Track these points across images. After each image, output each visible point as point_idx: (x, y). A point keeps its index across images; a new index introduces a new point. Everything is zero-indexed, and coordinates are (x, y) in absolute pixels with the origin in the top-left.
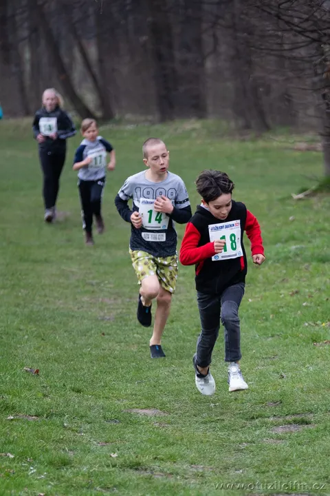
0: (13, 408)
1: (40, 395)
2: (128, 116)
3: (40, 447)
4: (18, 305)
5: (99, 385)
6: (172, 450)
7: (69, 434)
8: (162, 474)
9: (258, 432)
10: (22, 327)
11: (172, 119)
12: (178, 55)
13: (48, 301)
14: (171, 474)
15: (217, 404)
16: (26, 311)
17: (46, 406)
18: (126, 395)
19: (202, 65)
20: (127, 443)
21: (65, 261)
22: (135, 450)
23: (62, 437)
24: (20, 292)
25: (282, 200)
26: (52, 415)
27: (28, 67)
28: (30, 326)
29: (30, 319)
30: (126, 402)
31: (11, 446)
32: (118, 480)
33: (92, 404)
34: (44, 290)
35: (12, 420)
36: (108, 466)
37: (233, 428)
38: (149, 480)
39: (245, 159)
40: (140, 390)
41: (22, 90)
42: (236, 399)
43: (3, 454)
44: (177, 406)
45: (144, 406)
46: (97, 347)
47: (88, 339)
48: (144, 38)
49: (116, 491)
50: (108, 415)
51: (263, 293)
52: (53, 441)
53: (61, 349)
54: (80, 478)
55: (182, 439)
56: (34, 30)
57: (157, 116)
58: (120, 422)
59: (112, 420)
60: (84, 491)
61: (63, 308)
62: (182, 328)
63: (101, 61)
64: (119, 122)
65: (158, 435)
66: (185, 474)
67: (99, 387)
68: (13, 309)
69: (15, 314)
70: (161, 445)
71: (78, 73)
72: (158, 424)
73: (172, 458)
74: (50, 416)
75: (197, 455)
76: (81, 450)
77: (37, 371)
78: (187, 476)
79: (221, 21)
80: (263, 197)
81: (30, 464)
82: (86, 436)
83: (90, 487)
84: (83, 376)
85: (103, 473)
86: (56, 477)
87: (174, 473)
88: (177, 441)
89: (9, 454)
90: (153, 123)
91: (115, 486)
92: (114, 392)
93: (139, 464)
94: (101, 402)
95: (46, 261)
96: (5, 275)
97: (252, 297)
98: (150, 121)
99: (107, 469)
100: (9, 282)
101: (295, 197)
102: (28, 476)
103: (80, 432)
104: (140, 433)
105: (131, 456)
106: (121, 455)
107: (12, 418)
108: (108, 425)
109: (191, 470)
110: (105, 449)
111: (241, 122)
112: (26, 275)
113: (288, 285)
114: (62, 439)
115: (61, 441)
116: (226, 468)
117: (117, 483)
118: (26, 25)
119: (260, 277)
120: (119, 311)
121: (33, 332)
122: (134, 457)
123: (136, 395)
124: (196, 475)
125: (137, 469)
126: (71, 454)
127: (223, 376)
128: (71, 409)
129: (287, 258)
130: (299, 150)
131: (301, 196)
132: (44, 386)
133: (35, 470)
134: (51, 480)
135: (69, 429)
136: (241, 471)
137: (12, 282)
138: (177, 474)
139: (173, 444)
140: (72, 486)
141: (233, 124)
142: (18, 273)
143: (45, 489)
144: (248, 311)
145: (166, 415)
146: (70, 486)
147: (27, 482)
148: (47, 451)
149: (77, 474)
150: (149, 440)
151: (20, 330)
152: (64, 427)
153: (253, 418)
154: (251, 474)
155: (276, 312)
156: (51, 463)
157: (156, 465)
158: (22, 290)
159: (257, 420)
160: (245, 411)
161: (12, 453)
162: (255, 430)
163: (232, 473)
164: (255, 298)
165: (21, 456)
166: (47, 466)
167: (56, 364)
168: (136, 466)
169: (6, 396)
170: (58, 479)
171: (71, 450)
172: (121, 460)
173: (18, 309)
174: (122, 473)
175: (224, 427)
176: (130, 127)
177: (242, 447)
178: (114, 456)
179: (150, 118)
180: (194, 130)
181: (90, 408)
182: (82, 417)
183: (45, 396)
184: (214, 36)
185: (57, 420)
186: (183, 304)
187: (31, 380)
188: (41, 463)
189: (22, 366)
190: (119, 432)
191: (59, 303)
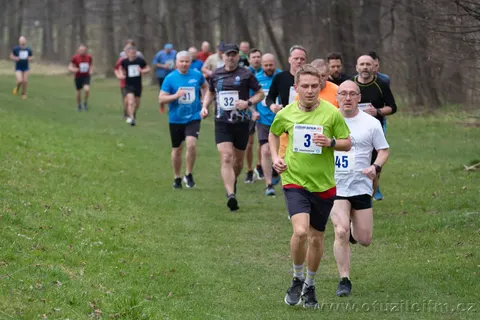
4: (215, 260)
10: (219, 280)
12: (357, 36)
13: (242, 257)
16: (223, 265)
21: (256, 220)
24: (216, 248)
25: (454, 171)
28: (226, 279)
29: (226, 272)
34: (238, 246)
39: (418, 132)
48: (327, 20)
51: (440, 255)
61: (256, 264)
63: (285, 40)
68: (211, 263)
69: (212, 267)
79: (399, 6)
80: (437, 168)
95: (240, 220)
96: (203, 233)
97: (430, 258)
100: (206, 238)
101: (467, 168)
113: (463, 248)
118: (218, 5)
119: (437, 240)
121: (229, 284)
129: (462, 223)
130: (469, 125)
131: (472, 167)
137: (209, 239)
141: (406, 100)
142: (215, 231)
151: (218, 282)
155: (452, 272)
158: (218, 246)
164: (433, 259)
184: (393, 20)
191: (253, 259)
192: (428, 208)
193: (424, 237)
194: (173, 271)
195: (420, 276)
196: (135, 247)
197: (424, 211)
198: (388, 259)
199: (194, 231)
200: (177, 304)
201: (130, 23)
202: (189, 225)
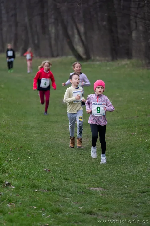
0: (37, 186)
1: (50, 181)
2: (98, 58)
3: (48, 204)
4: (43, 141)
5: (76, 177)
6: (107, 206)
7: (62, 198)
8: (101, 216)
9: (146, 199)
10: (44, 151)
11: (117, 59)
12: (120, 31)
13: (56, 139)
14: (106, 216)
15: (128, 186)
16: (47, 144)
17: (52, 186)
18: (88, 181)
19: (130, 35)
20: (87, 203)
21: (65, 122)
22: (90, 206)
23: (58, 199)
24: (44, 135)
26: (54, 190)
27: (53, 36)
28: (48, 151)
29: (48, 147)
30: (88, 184)
31: (35, 203)
32: (82, 219)
33: (73, 185)
34: (54, 134)
35: (36, 192)
36: (78, 213)
37: (135, 196)
38: (96, 219)
40: (95, 179)
41: (50, 46)
42: (137, 184)
43: (31, 207)
44: (110, 186)
45: (96, 186)
46: (77, 160)
47: (73, 156)
48: (105, 23)
49: (81, 224)
50: (80, 190)
52: (54, 201)
53: (60, 161)
54: (65, 218)
55: (112, 201)
56: (56, 19)
57: (110, 58)
58: (85, 193)
59: (81, 192)
60: (66, 223)
61: (63, 143)
62: (115, 152)
63: (85, 33)
64: (93, 61)
65: (101, 199)
66: (112, 216)
67: (76, 178)
68: (41, 143)
69: (41, 145)
70: (102, 204)
71: (76, 38)
72: (101, 194)
73: (107, 210)
74: (53, 190)
75: (118, 208)
76: (66, 205)
77: (49, 170)
78: (113, 218)
79: (139, 16)
81: (43, 211)
82: (70, 199)
83: (69, 222)
84: (69, 173)
85: (75, 216)
86: (54, 217)
87: (107, 216)
88: (110, 202)
89: (34, 207)
90: (108, 61)
91: (80, 221)
92: (83, 180)
93: (91, 212)
94: (76, 184)
95: (56, 122)
96: (38, 128)
97: (147, 139)
98: (107, 60)
99: (77, 214)
100: (39, 131)
102: (42, 216)
103: (67, 198)
104: (93, 198)
105: (88, 208)
106: (84, 208)
107: (37, 191)
108: (79, 194)
109: (115, 215)
110: (77, 205)
111: (147, 61)
112: (47, 128)
114: (58, 200)
115: (57, 201)
116: (131, 214)
117: (81, 220)
118: (53, 17)
120: (88, 144)
121: (48, 153)
122: (90, 208)
123: (92, 181)
124: (117, 217)
125: (90, 214)
126: (62, 207)
127: (132, 173)
128: (63, 187)
132: (51, 177)
133: (45, 214)
134: (52, 218)
135: (62, 196)
136: (137, 216)
137: (41, 131)
138: (109, 217)
139: (108, 203)
140: (61, 221)
141: (144, 62)
142: (44, 127)
143: (49, 222)
144: (145, 145)
145: (105, 190)
146: (60, 221)
147: (41, 219)
148: (51, 205)
149: (64, 216)
150: (97, 202)
151: (43, 152)
152: (60, 195)
153: (144, 192)
154: (142, 217)
156: (52, 211)
157: (99, 213)
158: (45, 135)
159: (146, 193)
160: (141, 189)
161: (35, 206)
162: (145, 198)
163: (133, 216)
164: (149, 139)
165: (40, 208)
166: (50, 212)
167: (58, 167)
168: (90, 213)
169: (34, 181)
170: (55, 218)
171: (62, 205)
172: (84, 210)
173: (43, 143)
174: (84, 216)
175: (131, 196)
176: (98, 63)
177: (138, 205)
178: (81, 208)
179: (107, 58)
180: (127, 64)
181: (71, 187)
182: (68, 191)
183: (52, 181)
184: (136, 23)
185: (56, 192)
186: (116, 142)
187: (46, 174)
188: (48, 211)
189: (43, 168)
190: (84, 197)
191: (61, 141)
192: (148, 115)
193: (145, 129)
194: (22, 147)
195: (142, 147)
196: (4, 135)
197: (147, 115)
198: (127, 139)
199: (34, 127)
200: (22, 163)
201: (10, 26)
202: (32, 124)
